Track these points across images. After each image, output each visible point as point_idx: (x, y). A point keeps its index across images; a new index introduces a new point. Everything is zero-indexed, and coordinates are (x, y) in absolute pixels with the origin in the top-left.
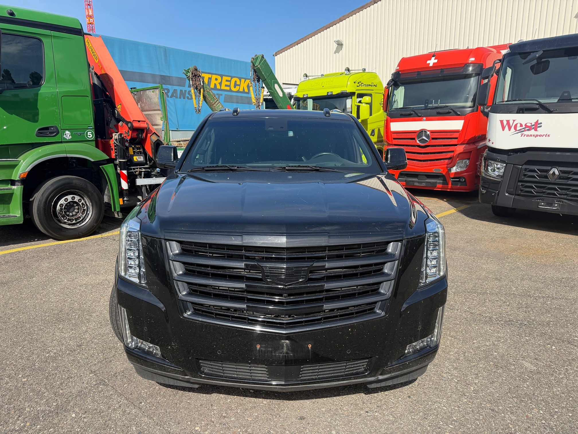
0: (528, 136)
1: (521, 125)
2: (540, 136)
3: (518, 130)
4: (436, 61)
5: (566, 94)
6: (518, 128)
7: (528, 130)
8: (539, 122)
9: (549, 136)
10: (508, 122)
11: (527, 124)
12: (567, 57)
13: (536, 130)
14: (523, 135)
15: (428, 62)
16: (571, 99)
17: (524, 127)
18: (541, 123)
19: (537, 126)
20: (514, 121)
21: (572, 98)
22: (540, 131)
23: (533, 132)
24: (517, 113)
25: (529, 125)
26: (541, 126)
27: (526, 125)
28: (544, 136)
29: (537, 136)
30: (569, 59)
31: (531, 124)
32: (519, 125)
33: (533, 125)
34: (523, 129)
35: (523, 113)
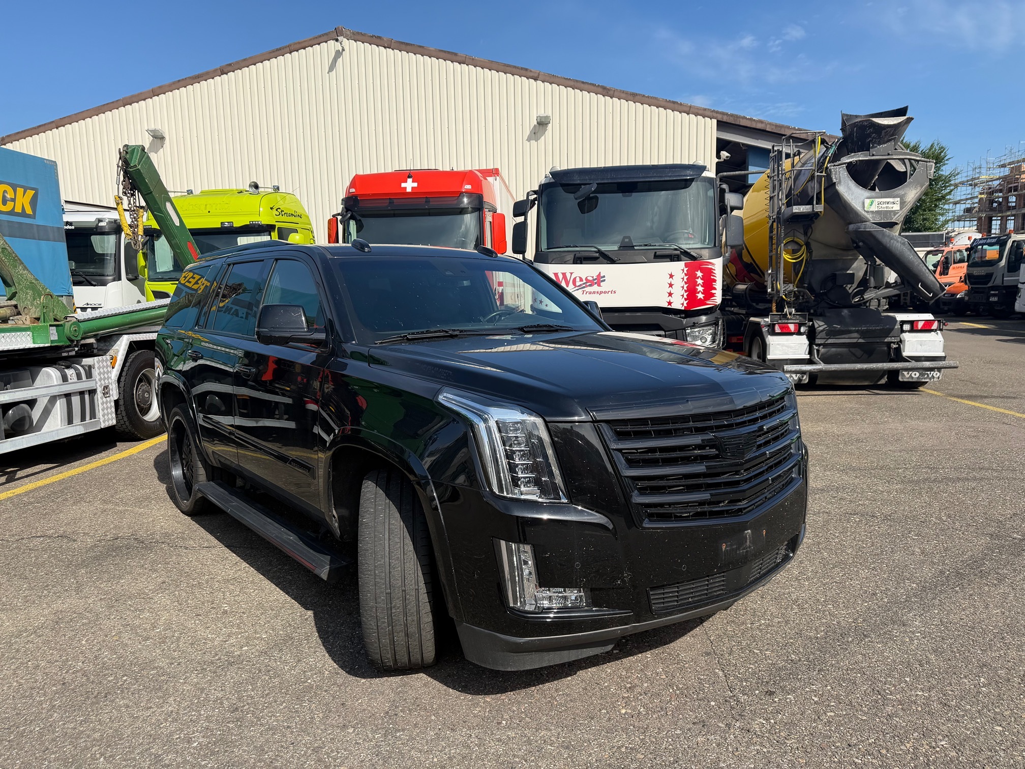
0: (590, 293)
1: (581, 280)
2: (605, 292)
3: (579, 286)
4: (415, 185)
5: (627, 240)
6: (578, 283)
7: (590, 286)
8: (602, 275)
9: (615, 292)
10: (564, 274)
11: (588, 278)
12: (621, 194)
13: (599, 285)
14: (585, 293)
15: (403, 185)
16: (633, 246)
17: (584, 281)
18: (604, 277)
19: (599, 280)
20: (571, 273)
21: (634, 244)
22: (604, 286)
23: (595, 288)
24: (574, 263)
25: (590, 279)
26: (604, 280)
27: (586, 279)
28: (610, 293)
29: (601, 292)
30: (623, 196)
31: (593, 277)
32: (578, 279)
33: (596, 279)
34: (584, 284)
35: (581, 263)
